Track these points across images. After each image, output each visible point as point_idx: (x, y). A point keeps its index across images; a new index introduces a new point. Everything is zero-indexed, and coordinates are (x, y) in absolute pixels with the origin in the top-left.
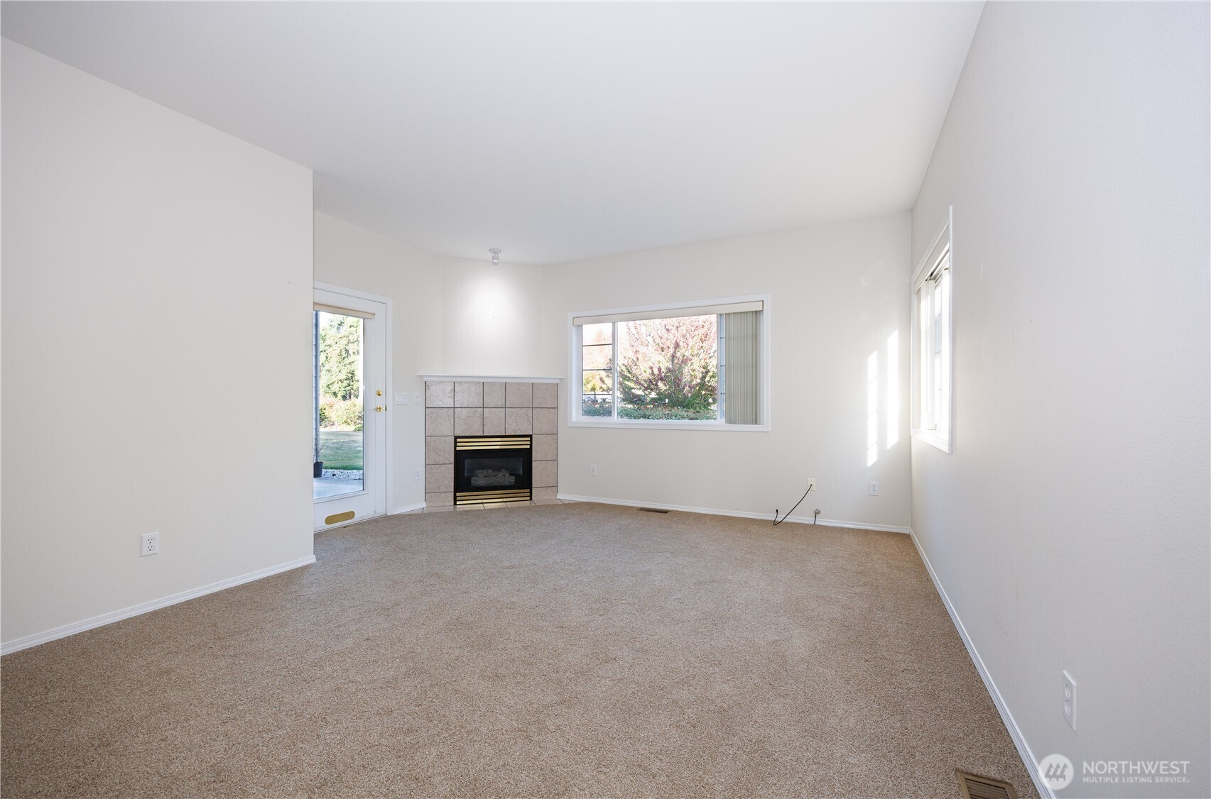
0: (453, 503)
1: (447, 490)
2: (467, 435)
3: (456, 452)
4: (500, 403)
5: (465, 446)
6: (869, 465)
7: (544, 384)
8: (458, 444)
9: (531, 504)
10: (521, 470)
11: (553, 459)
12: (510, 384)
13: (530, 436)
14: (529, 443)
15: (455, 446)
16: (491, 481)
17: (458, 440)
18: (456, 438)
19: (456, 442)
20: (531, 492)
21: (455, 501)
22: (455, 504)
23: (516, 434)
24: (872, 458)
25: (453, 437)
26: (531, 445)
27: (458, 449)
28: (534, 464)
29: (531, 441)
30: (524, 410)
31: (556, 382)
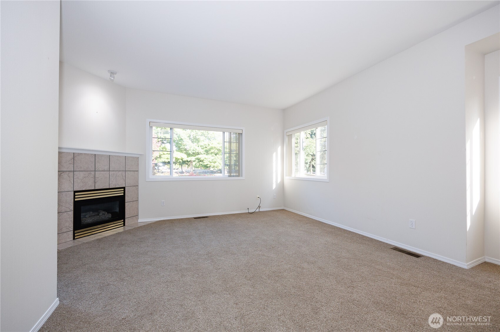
0: (72, 239)
1: (68, 230)
2: (84, 189)
3: (75, 202)
4: (106, 168)
5: (81, 197)
6: (273, 189)
7: (130, 157)
8: (76, 197)
9: (124, 228)
10: (118, 209)
11: (136, 200)
12: (112, 156)
13: (124, 188)
14: (123, 192)
15: (74, 198)
16: (96, 219)
17: (76, 194)
18: (75, 192)
19: (74, 195)
20: (124, 221)
21: (74, 236)
22: (74, 239)
23: (116, 187)
24: (274, 187)
25: (73, 192)
26: (124, 193)
27: (76, 200)
28: (126, 204)
29: (124, 191)
30: (120, 173)
31: (138, 156)
